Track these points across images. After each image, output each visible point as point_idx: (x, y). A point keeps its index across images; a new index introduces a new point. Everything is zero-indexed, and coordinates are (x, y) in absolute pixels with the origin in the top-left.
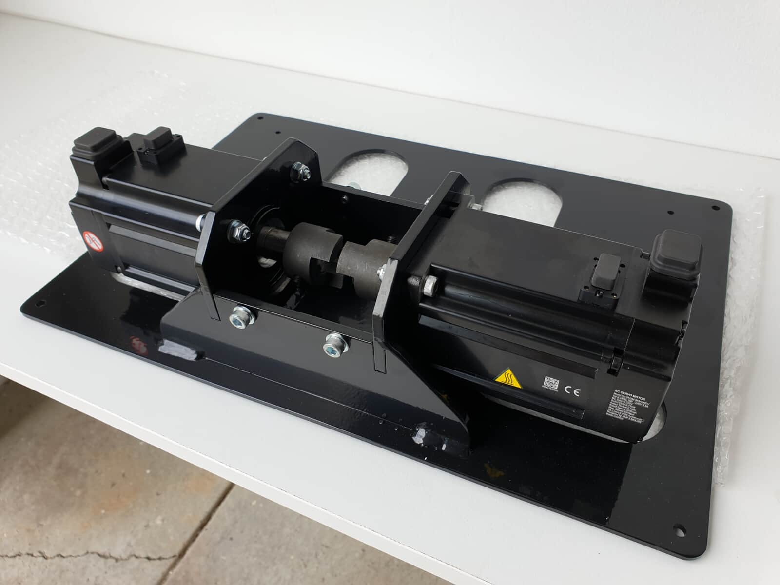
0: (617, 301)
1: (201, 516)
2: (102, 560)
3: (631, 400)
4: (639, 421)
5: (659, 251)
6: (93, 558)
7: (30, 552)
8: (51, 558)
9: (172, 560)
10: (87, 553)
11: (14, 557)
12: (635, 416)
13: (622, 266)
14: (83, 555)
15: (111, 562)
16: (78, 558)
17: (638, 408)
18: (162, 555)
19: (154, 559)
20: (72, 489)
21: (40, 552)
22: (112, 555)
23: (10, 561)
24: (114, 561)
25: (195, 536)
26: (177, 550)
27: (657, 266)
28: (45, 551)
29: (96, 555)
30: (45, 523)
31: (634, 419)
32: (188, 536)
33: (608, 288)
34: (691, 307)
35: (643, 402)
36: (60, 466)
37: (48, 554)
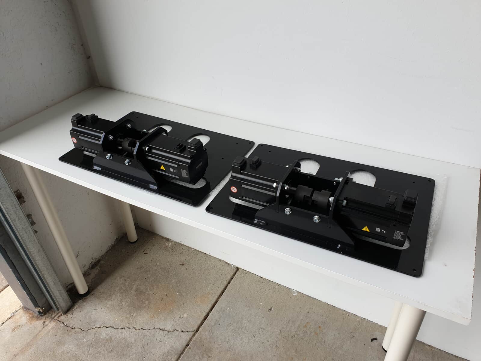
0: (395, 207)
1: (205, 314)
2: (162, 331)
3: (400, 233)
4: (402, 239)
5: (406, 195)
6: (157, 330)
7: (129, 327)
8: (139, 330)
9: (193, 333)
10: (155, 328)
11: (122, 329)
12: (401, 238)
13: (397, 198)
14: (153, 329)
15: (166, 332)
16: (151, 330)
17: (402, 236)
18: (188, 330)
19: (185, 332)
20: (144, 301)
21: (133, 327)
22: (165, 329)
23: (120, 331)
24: (167, 332)
25: (202, 323)
26: (195, 329)
27: (406, 198)
28: (136, 327)
29: (158, 329)
30: (134, 315)
31: (401, 239)
32: (199, 323)
33: (393, 204)
34: (415, 209)
35: (403, 233)
36: (137, 291)
37: (137, 328)
